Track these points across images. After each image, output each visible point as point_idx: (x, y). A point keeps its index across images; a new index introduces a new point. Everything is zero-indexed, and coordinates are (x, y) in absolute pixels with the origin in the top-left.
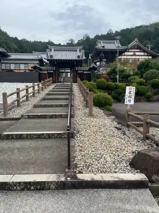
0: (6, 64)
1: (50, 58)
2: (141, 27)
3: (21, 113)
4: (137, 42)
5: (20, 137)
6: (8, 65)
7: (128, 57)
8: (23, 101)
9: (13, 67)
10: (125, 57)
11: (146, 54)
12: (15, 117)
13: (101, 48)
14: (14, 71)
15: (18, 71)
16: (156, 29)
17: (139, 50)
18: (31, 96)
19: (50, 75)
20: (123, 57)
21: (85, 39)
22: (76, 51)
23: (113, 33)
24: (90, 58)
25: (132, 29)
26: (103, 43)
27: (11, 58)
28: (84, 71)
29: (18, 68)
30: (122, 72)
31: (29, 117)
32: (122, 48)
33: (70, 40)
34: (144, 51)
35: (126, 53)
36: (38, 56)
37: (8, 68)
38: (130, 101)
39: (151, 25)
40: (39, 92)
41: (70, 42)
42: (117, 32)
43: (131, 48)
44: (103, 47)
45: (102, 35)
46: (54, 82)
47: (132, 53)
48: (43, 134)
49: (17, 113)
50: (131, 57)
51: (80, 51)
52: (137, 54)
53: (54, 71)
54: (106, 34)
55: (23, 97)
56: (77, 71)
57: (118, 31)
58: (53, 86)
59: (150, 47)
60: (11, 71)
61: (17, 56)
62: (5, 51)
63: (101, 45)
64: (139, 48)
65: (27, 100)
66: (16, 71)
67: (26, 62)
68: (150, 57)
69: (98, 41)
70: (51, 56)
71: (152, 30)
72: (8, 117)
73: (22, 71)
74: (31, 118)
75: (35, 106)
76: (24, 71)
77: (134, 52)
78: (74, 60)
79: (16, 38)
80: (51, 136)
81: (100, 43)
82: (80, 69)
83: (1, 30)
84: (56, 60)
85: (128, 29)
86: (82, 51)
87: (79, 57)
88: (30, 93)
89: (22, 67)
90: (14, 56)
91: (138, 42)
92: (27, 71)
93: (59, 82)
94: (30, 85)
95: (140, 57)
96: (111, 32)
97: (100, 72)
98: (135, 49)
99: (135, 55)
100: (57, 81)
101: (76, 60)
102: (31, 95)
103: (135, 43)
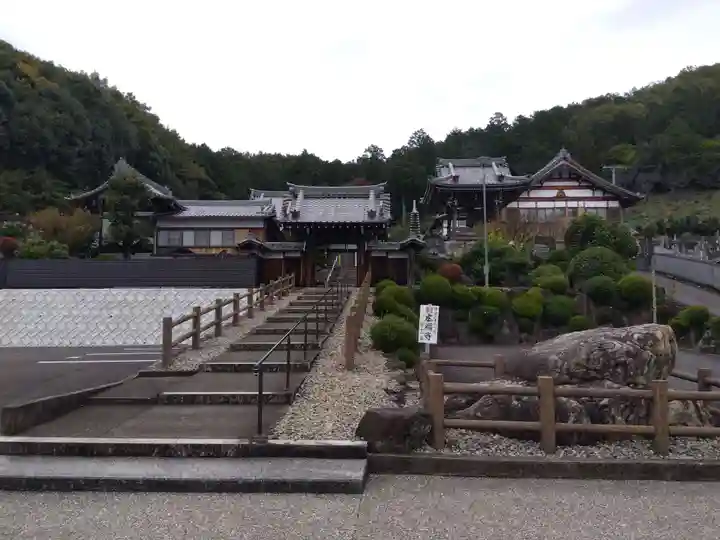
0: (172, 233)
1: (290, 219)
2: (601, 101)
3: (200, 361)
4: (565, 159)
5: (191, 401)
6: (175, 235)
7: (541, 205)
8: (208, 337)
9: (189, 239)
10: (532, 205)
11: (599, 194)
12: (185, 368)
13: (449, 182)
14: (192, 250)
15: (203, 251)
16: (652, 106)
17: (577, 184)
18: (228, 326)
19: (291, 264)
20: (523, 205)
21: (415, 146)
22: (367, 197)
23: (506, 125)
24: (415, 211)
25: (573, 108)
26: (454, 166)
27: (186, 214)
28: (388, 252)
29: (204, 244)
30: (497, 254)
31: (216, 369)
32: (514, 182)
33: (369, 150)
34: (593, 187)
35: (534, 194)
36: (262, 209)
37: (176, 243)
38: (428, 336)
39: (639, 95)
40: (250, 315)
41: (369, 155)
42: (521, 119)
43: (550, 178)
44: (456, 178)
45: (471, 129)
46: (299, 285)
47: (553, 193)
48: (234, 396)
49: (191, 361)
50: (550, 204)
51: (377, 196)
52: (569, 193)
53: (302, 252)
54: (484, 127)
55: (208, 327)
56: (369, 252)
57: (528, 116)
58: (293, 297)
59: (613, 171)
60: (184, 251)
61: (204, 208)
62: (170, 195)
63: (449, 172)
64: (574, 176)
65: (218, 333)
66: (197, 251)
67: (227, 224)
68: (614, 204)
69: (441, 160)
70: (296, 214)
71: (640, 110)
72: (172, 368)
73: (214, 252)
74: (219, 371)
75: (234, 348)
76: (221, 250)
77: (561, 189)
78: (358, 224)
79: (204, 148)
80: (249, 400)
81: (448, 167)
82: (379, 247)
83: (161, 125)
84: (309, 224)
85: (557, 110)
86: (382, 196)
87: (372, 214)
88: (228, 317)
89: (216, 239)
90: (194, 209)
91: (570, 159)
92: (229, 251)
93: (316, 285)
94: (243, 291)
95: (581, 204)
96: (499, 122)
97: (443, 252)
98: (560, 179)
99: (561, 197)
100: (308, 282)
101: (365, 224)
102: (231, 320)
103: (561, 163)
